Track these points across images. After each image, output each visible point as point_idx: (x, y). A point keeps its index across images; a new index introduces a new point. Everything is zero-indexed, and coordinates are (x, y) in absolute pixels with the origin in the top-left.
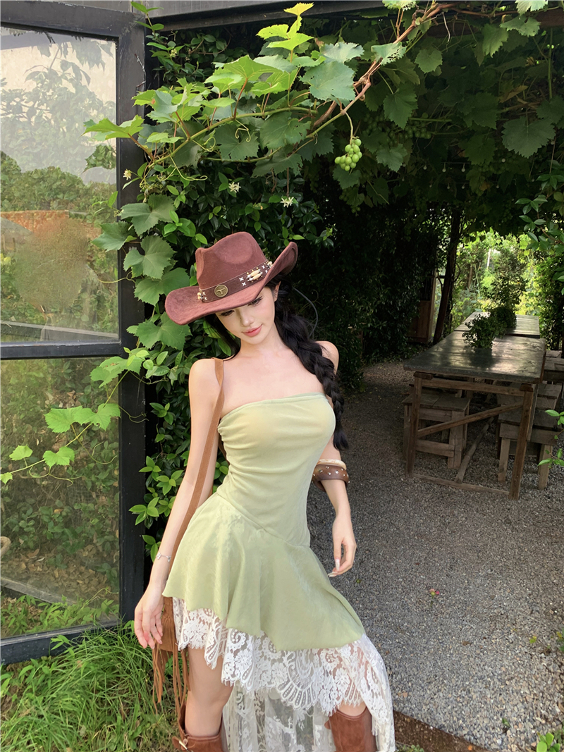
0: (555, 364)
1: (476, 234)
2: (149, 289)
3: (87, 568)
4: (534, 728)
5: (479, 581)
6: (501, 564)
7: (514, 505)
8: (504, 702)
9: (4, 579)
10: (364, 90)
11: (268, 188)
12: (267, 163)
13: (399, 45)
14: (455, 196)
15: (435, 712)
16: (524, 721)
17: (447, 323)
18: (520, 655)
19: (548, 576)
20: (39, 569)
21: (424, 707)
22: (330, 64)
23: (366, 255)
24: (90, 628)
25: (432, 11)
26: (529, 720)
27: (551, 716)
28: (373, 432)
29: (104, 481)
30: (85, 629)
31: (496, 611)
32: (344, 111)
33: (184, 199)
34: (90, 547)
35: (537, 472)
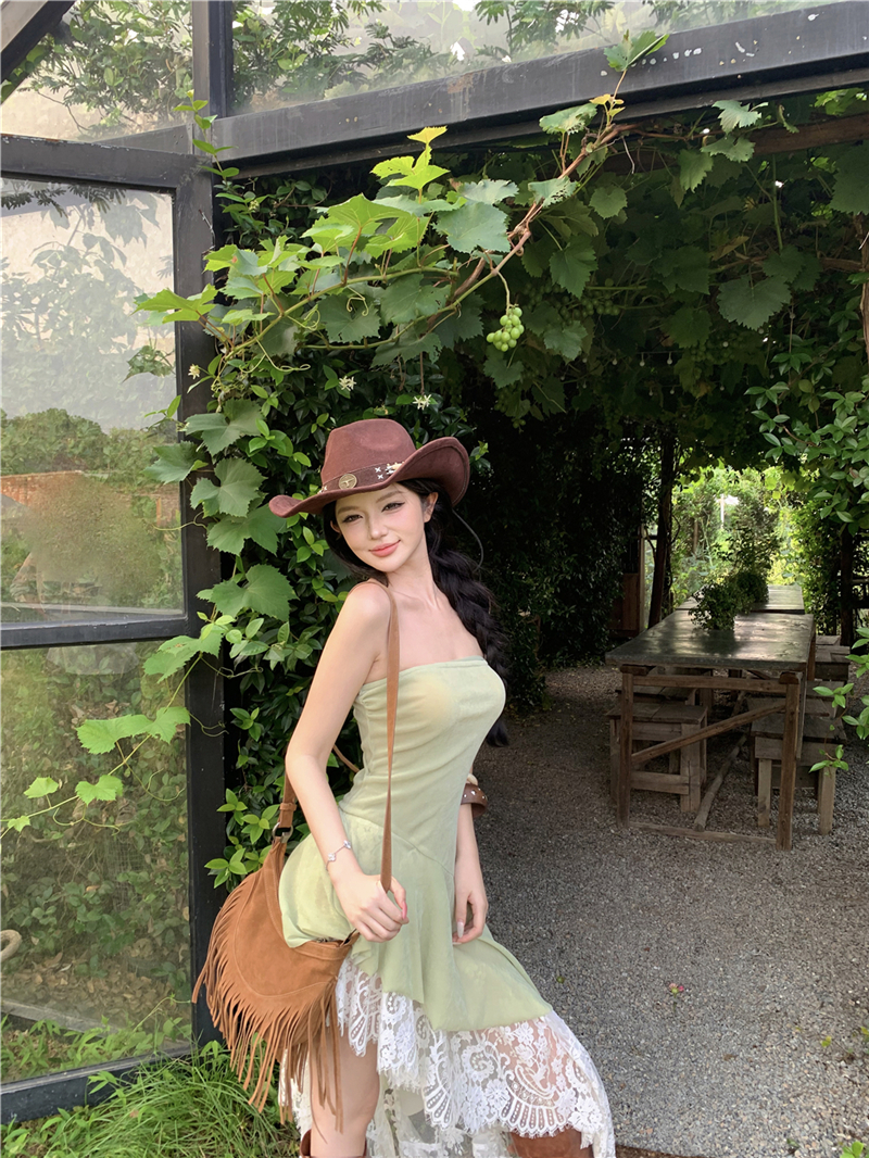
0: (832, 654)
1: (698, 470)
2: (228, 534)
3: (138, 975)
4: (835, 1145)
5: (740, 967)
6: (771, 941)
7: (785, 858)
8: (788, 1121)
9: (7, 1003)
10: (522, 242)
11: (394, 387)
12: (392, 348)
13: (566, 180)
14: (661, 405)
15: (690, 1143)
16: (820, 1138)
17: (666, 607)
18: (809, 1066)
19: (843, 954)
20: (63, 982)
21: (675, 1140)
22: (473, 207)
23: (537, 503)
24: (149, 1059)
25: (607, 134)
26: (827, 1137)
27: (859, 1130)
28: (564, 768)
29: (164, 835)
30: (141, 1062)
31: (768, 1007)
32: (496, 271)
33: (275, 403)
34: (142, 942)
35: (816, 811)
